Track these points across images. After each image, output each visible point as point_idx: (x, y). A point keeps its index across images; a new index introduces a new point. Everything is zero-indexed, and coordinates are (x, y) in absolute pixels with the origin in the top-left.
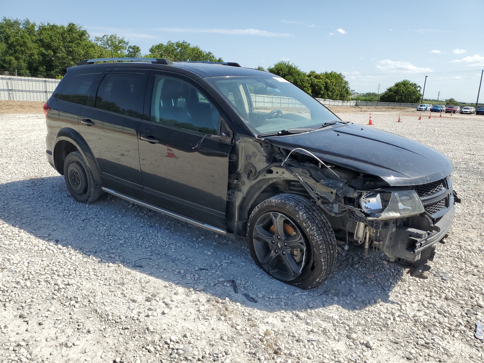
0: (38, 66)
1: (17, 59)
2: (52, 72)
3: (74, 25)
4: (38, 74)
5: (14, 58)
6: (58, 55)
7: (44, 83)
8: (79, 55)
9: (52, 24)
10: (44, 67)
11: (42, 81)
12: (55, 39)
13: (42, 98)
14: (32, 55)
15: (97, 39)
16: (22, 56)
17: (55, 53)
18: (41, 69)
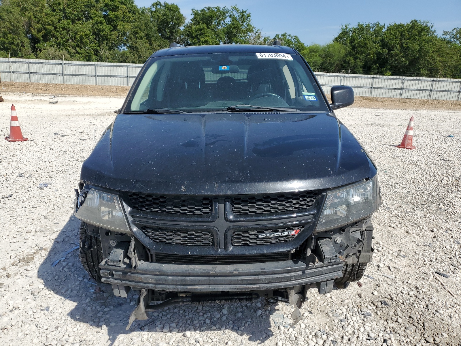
0: (372, 64)
1: (356, 59)
2: (383, 69)
3: (416, 21)
4: (370, 71)
5: (353, 58)
6: (392, 52)
7: (371, 79)
8: (413, 51)
9: (398, 23)
10: (377, 65)
11: (370, 78)
12: (393, 38)
13: (367, 94)
14: (369, 54)
15: (445, 33)
16: (361, 56)
17: (390, 50)
18: (374, 67)
